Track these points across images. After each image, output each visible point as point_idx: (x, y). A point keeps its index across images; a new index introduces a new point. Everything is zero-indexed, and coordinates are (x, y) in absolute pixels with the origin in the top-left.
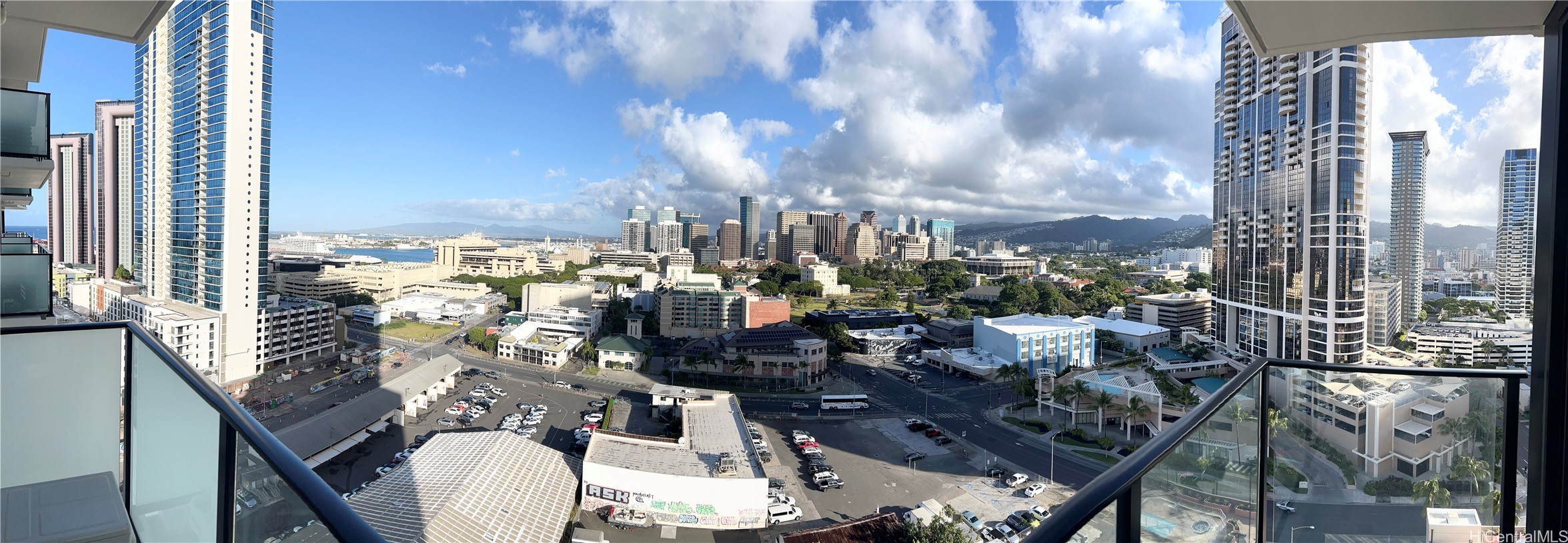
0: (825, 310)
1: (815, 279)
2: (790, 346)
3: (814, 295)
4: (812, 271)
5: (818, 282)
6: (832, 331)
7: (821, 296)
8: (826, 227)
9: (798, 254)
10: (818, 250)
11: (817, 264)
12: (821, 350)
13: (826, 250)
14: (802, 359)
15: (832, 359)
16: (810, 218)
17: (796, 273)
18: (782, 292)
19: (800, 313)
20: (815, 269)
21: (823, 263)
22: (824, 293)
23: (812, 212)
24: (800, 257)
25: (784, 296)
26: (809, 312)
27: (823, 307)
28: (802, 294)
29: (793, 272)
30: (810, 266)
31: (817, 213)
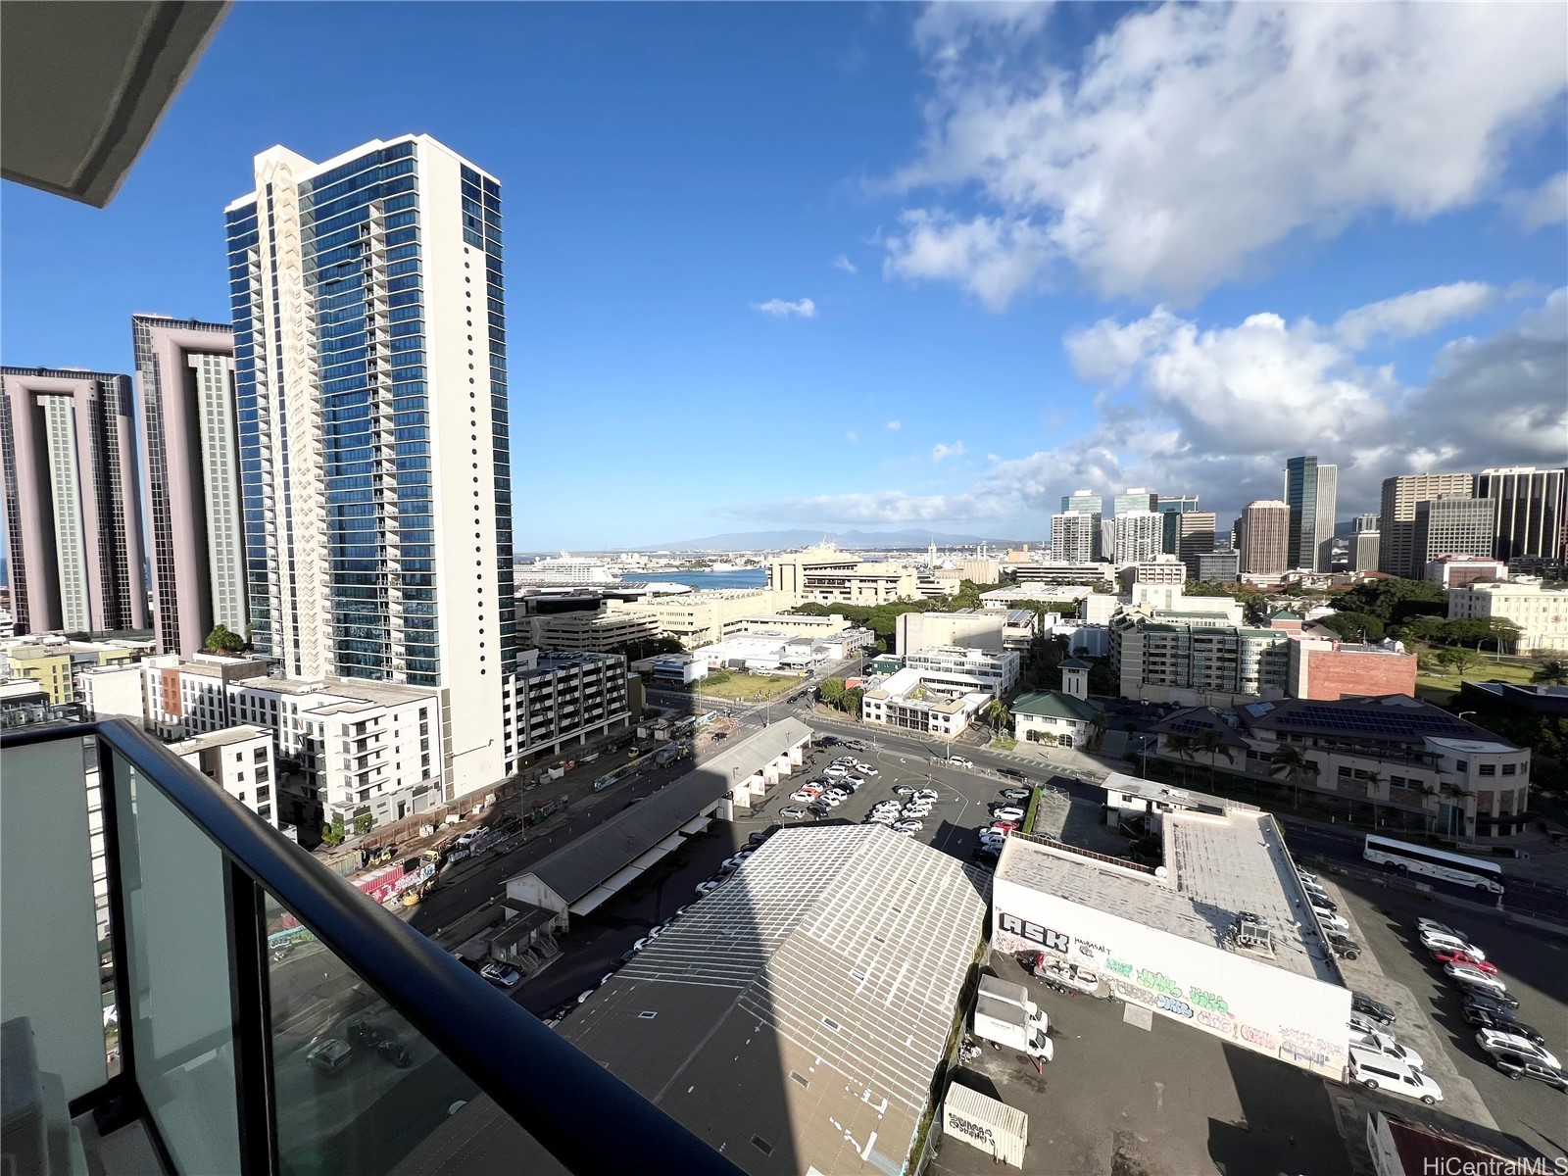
0: (1526, 683)
1: (1494, 613)
2: (1415, 748)
3: (1490, 646)
4: (1486, 598)
5: (1505, 621)
6: (1547, 733)
7: (1511, 649)
8: (1536, 503)
9: (1443, 561)
10: (1503, 550)
11: (1501, 581)
12: (1509, 770)
13: (1533, 549)
14: (1450, 780)
15: (1546, 794)
16: (1482, 486)
17: (1436, 600)
18: (1395, 637)
19: (1448, 681)
20: (1494, 592)
21: (1522, 578)
22: (1524, 646)
23: (1490, 472)
24: (1447, 567)
25: (1399, 645)
26: (1473, 682)
27: (1518, 678)
28: (1454, 643)
29: (1426, 596)
30: (1477, 586)
31: (1503, 472)
